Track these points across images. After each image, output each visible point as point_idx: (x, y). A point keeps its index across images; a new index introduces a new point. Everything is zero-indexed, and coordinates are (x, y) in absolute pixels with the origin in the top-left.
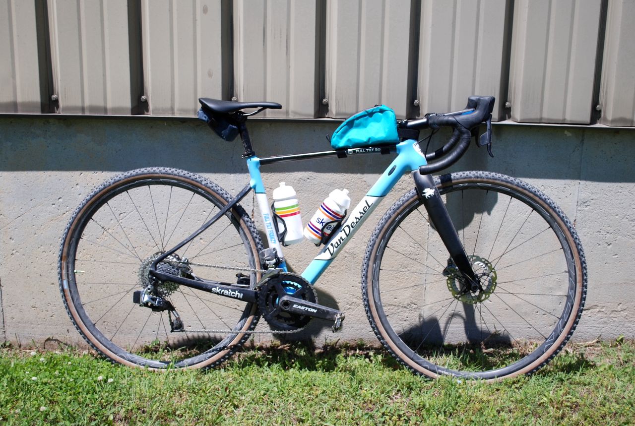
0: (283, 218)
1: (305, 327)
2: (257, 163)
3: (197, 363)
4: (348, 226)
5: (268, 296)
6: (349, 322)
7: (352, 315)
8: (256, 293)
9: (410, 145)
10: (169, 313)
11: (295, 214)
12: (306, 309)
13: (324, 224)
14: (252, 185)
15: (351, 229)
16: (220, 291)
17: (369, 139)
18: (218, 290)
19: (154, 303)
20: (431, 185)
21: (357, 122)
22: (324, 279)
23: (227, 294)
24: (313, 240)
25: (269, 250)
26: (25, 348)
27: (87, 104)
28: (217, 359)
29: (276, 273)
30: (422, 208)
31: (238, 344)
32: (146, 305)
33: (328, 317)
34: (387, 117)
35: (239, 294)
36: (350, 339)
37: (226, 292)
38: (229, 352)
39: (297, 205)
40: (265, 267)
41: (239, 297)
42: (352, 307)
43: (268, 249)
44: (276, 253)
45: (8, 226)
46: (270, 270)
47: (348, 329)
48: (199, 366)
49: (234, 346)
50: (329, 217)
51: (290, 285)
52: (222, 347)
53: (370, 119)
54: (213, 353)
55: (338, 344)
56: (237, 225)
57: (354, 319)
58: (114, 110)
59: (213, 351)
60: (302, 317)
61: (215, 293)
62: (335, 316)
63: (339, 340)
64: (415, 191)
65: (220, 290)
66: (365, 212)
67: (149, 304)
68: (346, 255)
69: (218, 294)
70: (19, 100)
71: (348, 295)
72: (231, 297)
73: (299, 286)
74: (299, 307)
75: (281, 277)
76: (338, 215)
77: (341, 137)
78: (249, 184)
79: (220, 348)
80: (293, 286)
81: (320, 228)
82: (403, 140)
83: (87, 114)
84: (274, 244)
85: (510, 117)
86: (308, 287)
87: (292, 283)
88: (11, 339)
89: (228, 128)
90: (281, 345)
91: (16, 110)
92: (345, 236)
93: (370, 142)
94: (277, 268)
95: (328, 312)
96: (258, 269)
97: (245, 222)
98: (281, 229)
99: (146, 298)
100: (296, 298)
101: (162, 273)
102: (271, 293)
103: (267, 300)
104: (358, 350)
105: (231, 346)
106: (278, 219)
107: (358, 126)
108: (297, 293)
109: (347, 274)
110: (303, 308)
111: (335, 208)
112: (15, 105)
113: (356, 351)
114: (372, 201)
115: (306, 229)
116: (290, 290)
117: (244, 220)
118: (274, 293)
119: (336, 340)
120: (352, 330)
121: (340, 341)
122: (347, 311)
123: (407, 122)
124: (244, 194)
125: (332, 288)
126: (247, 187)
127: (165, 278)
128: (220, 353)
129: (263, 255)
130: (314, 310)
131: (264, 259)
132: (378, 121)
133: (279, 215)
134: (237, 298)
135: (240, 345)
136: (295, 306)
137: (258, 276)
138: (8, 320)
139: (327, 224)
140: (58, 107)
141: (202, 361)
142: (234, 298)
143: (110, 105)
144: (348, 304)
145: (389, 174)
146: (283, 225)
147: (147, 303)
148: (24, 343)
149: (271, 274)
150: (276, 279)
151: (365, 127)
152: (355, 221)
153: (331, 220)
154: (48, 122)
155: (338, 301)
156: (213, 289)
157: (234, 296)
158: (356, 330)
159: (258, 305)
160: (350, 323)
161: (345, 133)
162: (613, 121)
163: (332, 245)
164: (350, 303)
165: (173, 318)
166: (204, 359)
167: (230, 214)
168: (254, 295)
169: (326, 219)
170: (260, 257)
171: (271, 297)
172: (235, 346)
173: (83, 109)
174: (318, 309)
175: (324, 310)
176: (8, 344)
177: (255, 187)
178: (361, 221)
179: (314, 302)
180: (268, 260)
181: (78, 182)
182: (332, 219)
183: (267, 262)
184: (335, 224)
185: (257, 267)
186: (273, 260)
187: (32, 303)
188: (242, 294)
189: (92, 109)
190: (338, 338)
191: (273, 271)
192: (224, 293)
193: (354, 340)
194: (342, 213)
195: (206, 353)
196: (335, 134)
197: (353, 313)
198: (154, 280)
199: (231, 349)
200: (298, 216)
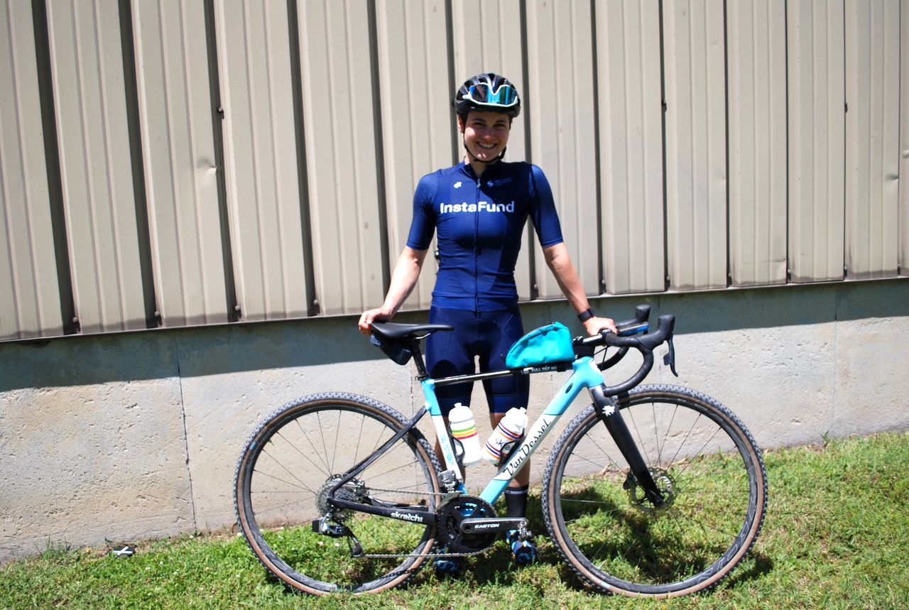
0: (461, 440)
2: (432, 385)
3: (377, 588)
4: (527, 445)
8: (436, 515)
9: (586, 362)
10: (348, 539)
11: (473, 435)
13: (503, 445)
14: (427, 408)
15: (531, 448)
16: (400, 516)
17: (545, 359)
18: (397, 515)
19: (333, 531)
20: (611, 402)
21: (531, 341)
23: (407, 519)
24: (492, 461)
25: (448, 473)
26: (215, 535)
27: (269, 311)
29: (456, 496)
30: (601, 423)
31: (418, 567)
32: (325, 533)
34: (562, 336)
35: (419, 518)
37: (406, 517)
39: (474, 426)
40: (443, 490)
41: (418, 521)
43: (446, 471)
44: (455, 475)
45: (197, 425)
46: (449, 493)
49: (414, 569)
50: (507, 437)
51: (469, 507)
52: (403, 570)
53: (544, 337)
54: (394, 577)
56: (414, 447)
58: (292, 314)
59: (394, 574)
61: (395, 518)
64: (593, 408)
65: (400, 514)
66: (543, 430)
67: (328, 532)
69: (397, 518)
70: (208, 313)
72: (410, 521)
74: (481, 526)
76: (517, 435)
77: (516, 356)
78: (424, 407)
79: (401, 572)
80: (472, 507)
81: (499, 449)
82: (579, 357)
83: (269, 319)
84: (452, 466)
85: (606, 291)
87: (470, 505)
88: (202, 527)
89: (402, 353)
91: (205, 322)
92: (525, 456)
93: (546, 361)
94: (457, 491)
96: (437, 492)
97: (422, 445)
98: (459, 451)
99: (324, 527)
100: (475, 519)
101: (340, 500)
103: (447, 525)
105: (412, 569)
106: (455, 441)
107: (533, 344)
108: (474, 513)
110: (485, 526)
111: (514, 429)
112: (204, 318)
114: (550, 419)
115: (483, 448)
117: (420, 442)
123: (582, 339)
124: (419, 417)
126: (421, 409)
127: (343, 506)
128: (400, 576)
129: (441, 477)
130: (496, 525)
131: (443, 482)
132: (552, 338)
133: (456, 437)
134: (416, 522)
136: (476, 527)
137: (438, 498)
138: (198, 512)
139: (506, 444)
140: (240, 316)
141: (383, 585)
142: (414, 522)
143: (288, 310)
145: (567, 392)
146: (461, 448)
147: (326, 531)
148: (213, 530)
149: (450, 498)
150: (456, 502)
151: (540, 345)
152: (534, 440)
153: (510, 441)
154: (231, 330)
156: (392, 514)
157: (413, 520)
159: (438, 528)
161: (519, 352)
162: (681, 287)
163: (511, 464)
165: (353, 544)
166: (385, 583)
167: (406, 437)
168: (433, 518)
169: (505, 440)
170: (439, 479)
172: (416, 569)
173: (265, 316)
175: (505, 522)
176: (198, 533)
177: (430, 410)
178: (539, 440)
179: (494, 516)
180: (447, 483)
181: (260, 379)
182: (510, 439)
183: (446, 485)
184: (513, 444)
185: (435, 490)
186: (452, 483)
187: (221, 493)
188: (422, 518)
189: (273, 315)
191: (453, 494)
192: (404, 517)
194: (520, 433)
195: (387, 577)
196: (509, 354)
198: (332, 508)
199: (412, 572)
200: (476, 437)
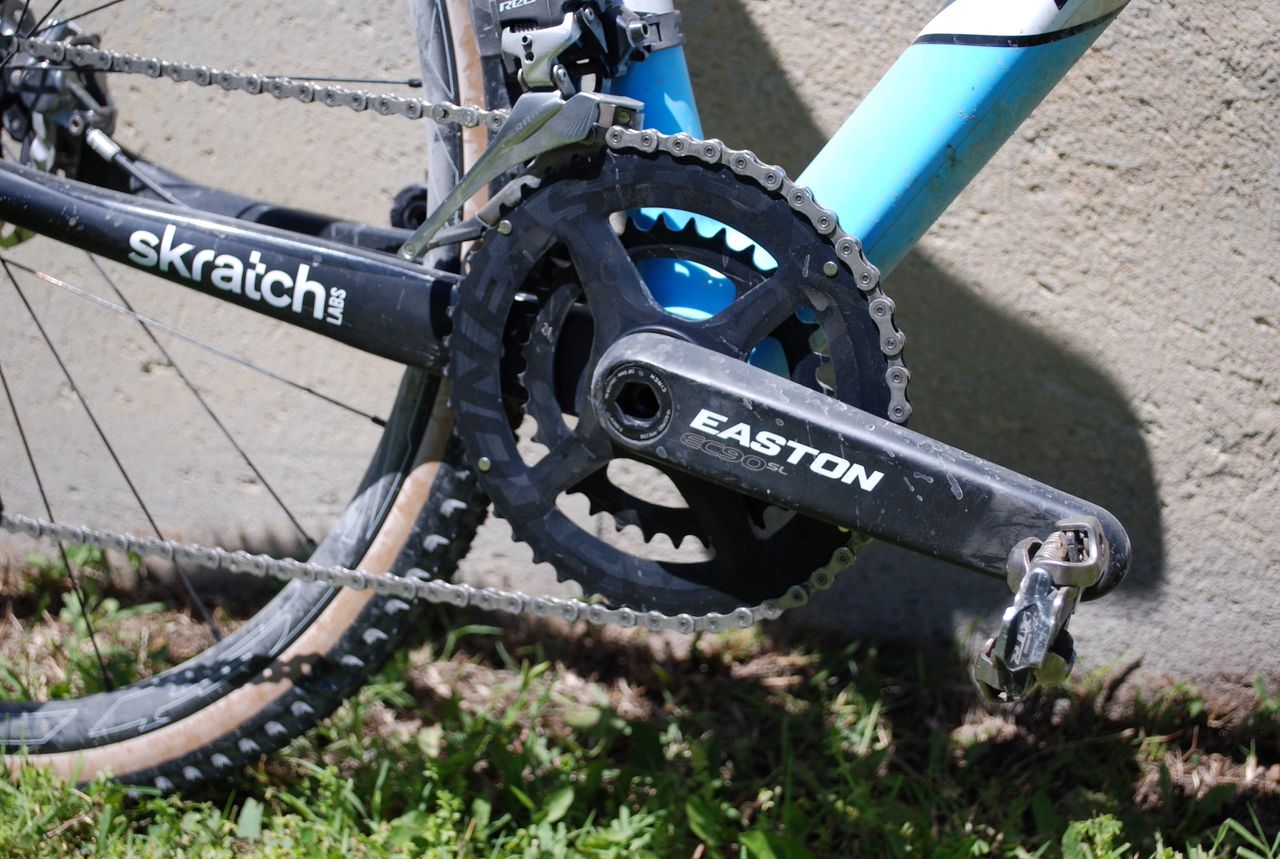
1: (787, 600)
3: (103, 742)
5: (519, 320)
6: (1211, 559)
7: (1241, 518)
8: (439, 293)
12: (794, 459)
16: (188, 259)
18: (170, 253)
22: (1059, 252)
23: (235, 286)
28: (218, 733)
29: (579, 133)
31: (338, 651)
33: (974, 546)
35: (318, 289)
36: (1208, 670)
37: (230, 269)
38: (285, 702)
41: (318, 313)
42: (1244, 462)
46: (530, 106)
47: (1204, 609)
48: (106, 762)
51: (688, 242)
52: (247, 657)
54: (201, 689)
55: (1123, 693)
57: (1248, 545)
59: (199, 674)
60: (775, 520)
61: (155, 270)
62: (1020, 552)
63: (1136, 665)
65: (185, 248)
68: (1233, 86)
69: (172, 276)
71: (1219, 378)
72: (262, 307)
73: (764, 260)
74: (741, 433)
75: (613, 173)
79: (236, 663)
80: (713, 251)
86: (831, 267)
87: (708, 228)
90: (763, 652)
94: (586, 96)
95: (979, 498)
100: (721, 359)
102: (544, 299)
103: (513, 359)
104: (1251, 760)
105: (298, 660)
108: (734, 315)
109: (1226, 229)
110: (769, 443)
113: (1240, 760)
116: (694, 290)
118: (563, 302)
119: (1116, 668)
120: (1231, 614)
121: (1136, 678)
122: (1207, 484)
125: (1110, 321)
128: (235, 695)
130: (858, 470)
134: (304, 319)
135: (352, 660)
136: (706, 421)
137: (471, 158)
141: (134, 733)
142: (285, 315)
144: (1213, 436)
149: (544, 142)
150: (581, 187)
155: (1146, 411)
156: (135, 239)
157: (282, 302)
158: (1254, 615)
160: (1217, 567)
164: (1231, 433)
166: (142, 723)
168: (422, 309)
171: (547, 331)
172: (324, 665)
174: (897, 469)
175: (941, 478)
179: (874, 401)
180: (515, 25)
183: (511, 41)
186: (558, 22)
188: (339, 297)
190: (1128, 658)
191: (555, 110)
192: (216, 275)
193: (1239, 680)
195: (163, 682)
197: (1244, 507)
199: (299, 680)
